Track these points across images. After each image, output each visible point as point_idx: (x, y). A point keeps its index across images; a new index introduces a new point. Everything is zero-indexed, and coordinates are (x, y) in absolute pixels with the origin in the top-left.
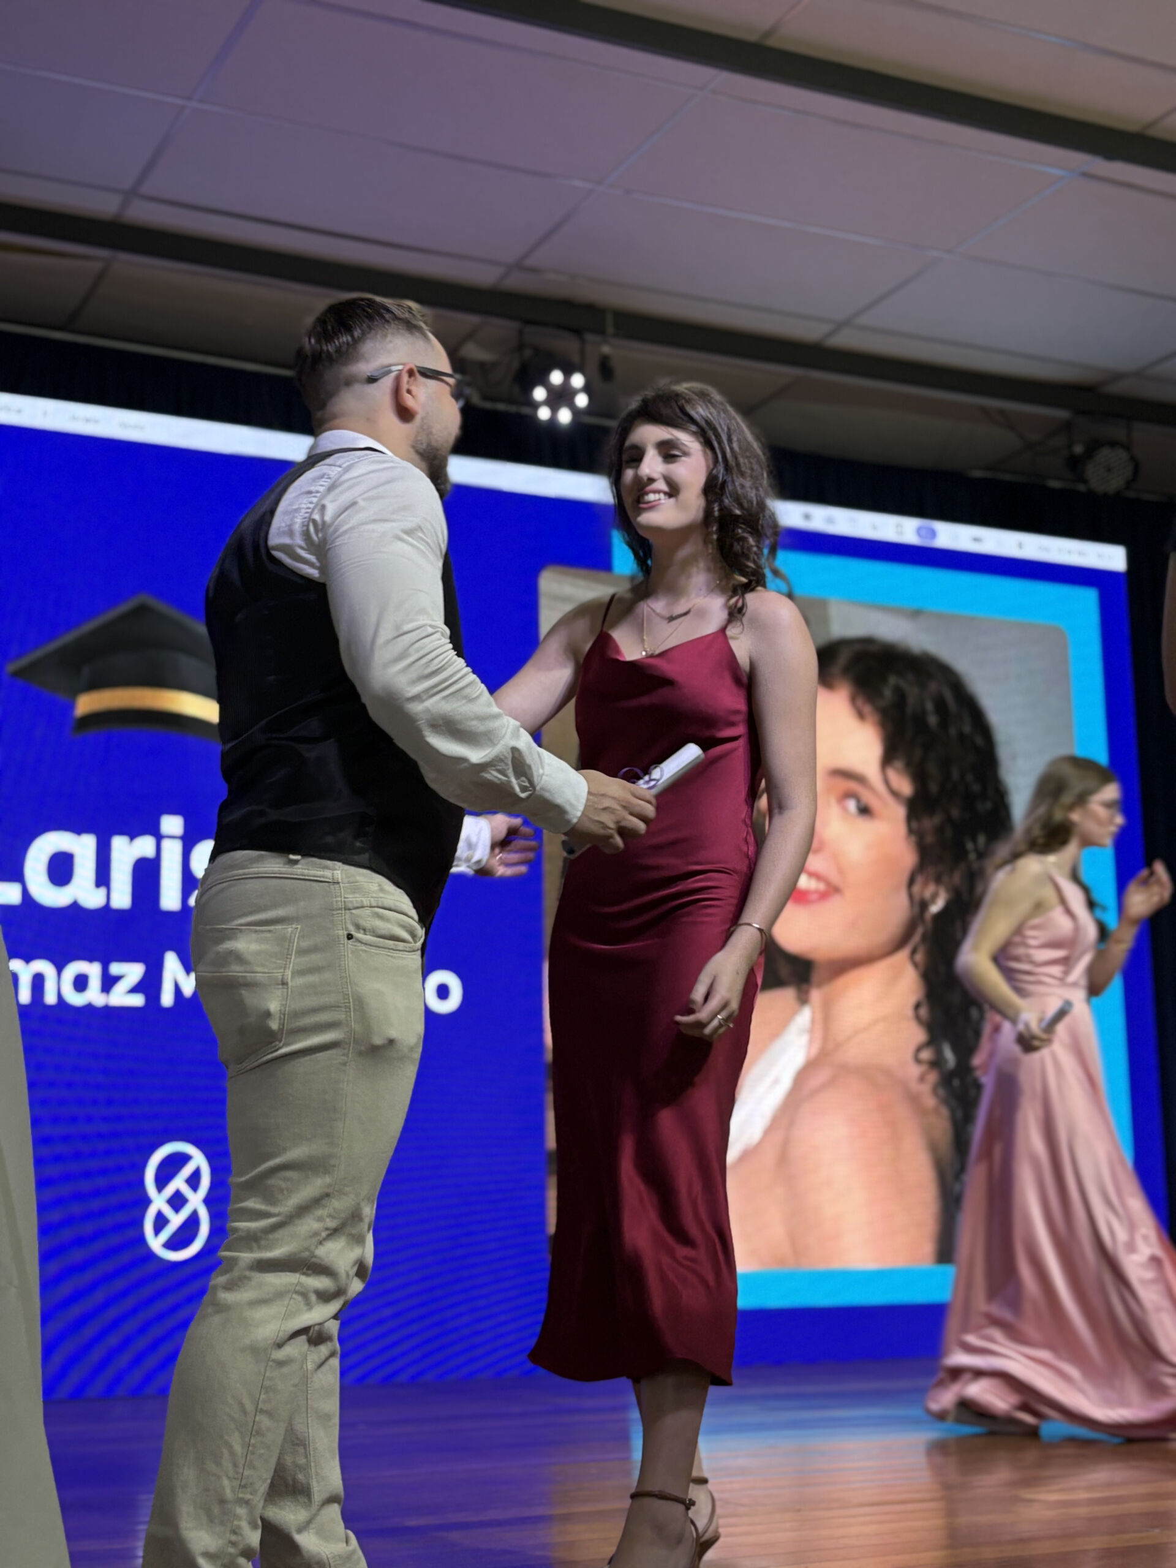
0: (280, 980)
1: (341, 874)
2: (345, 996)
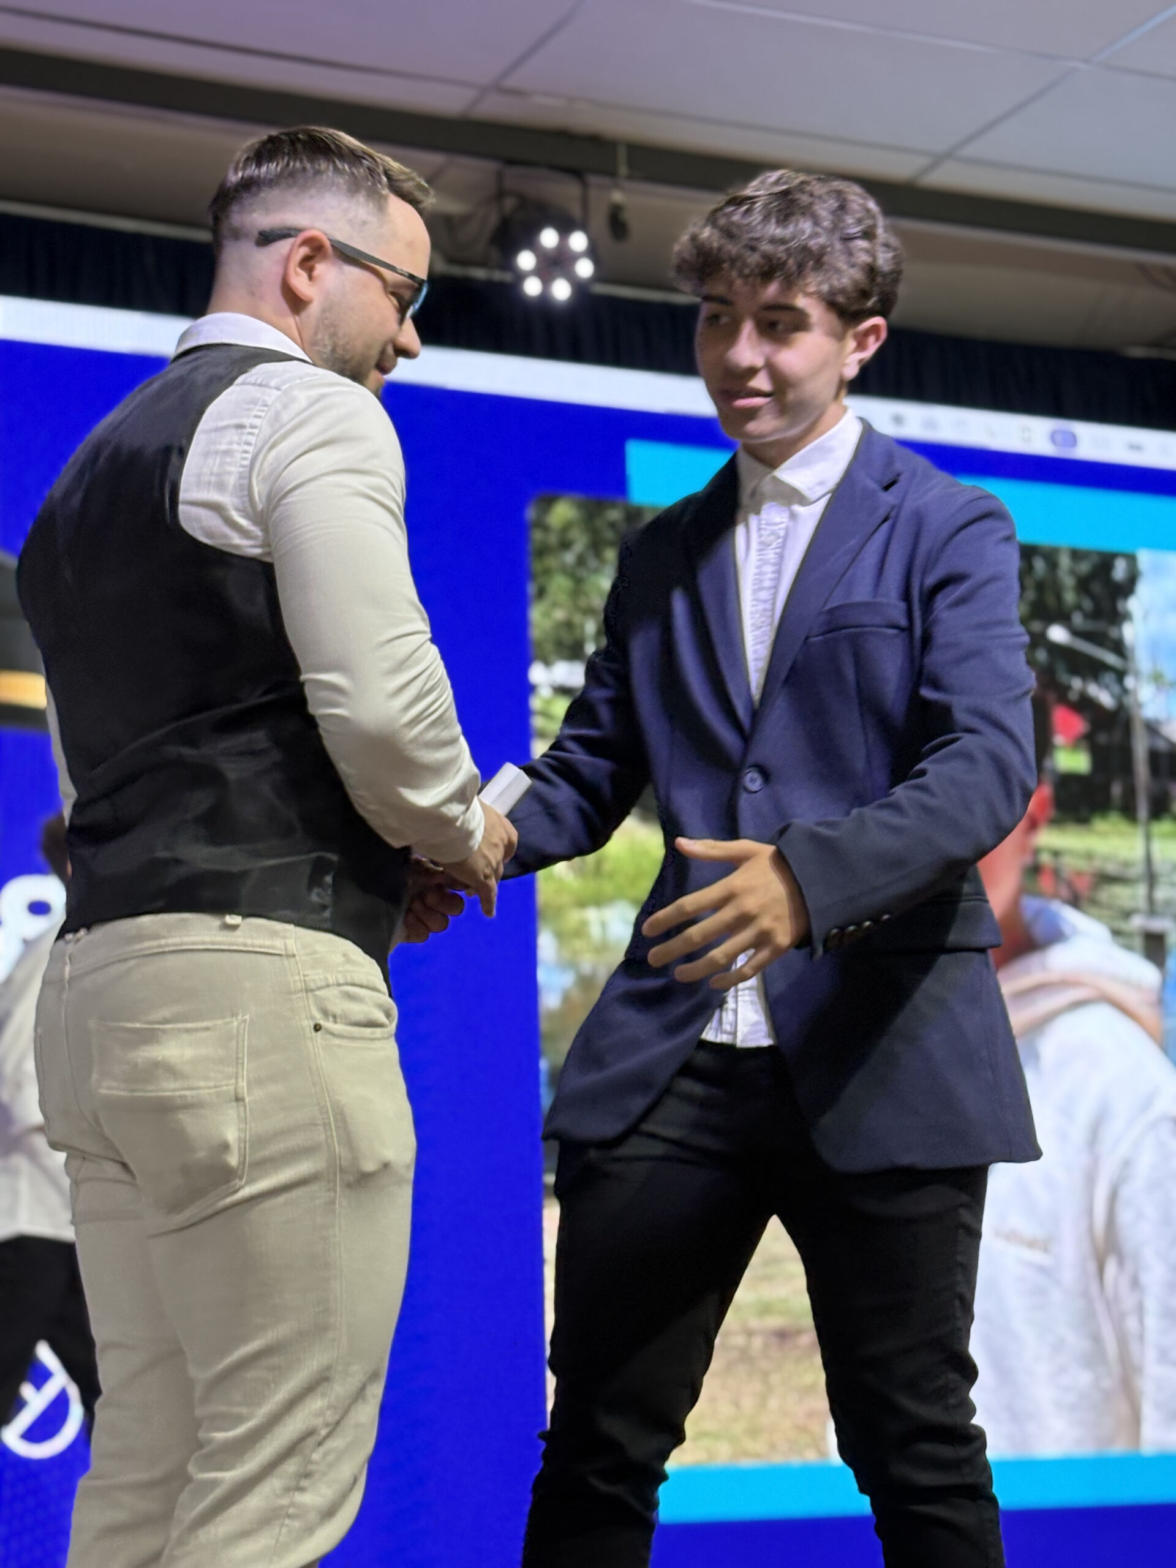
0: (234, 1095)
1: (295, 943)
2: (323, 1110)
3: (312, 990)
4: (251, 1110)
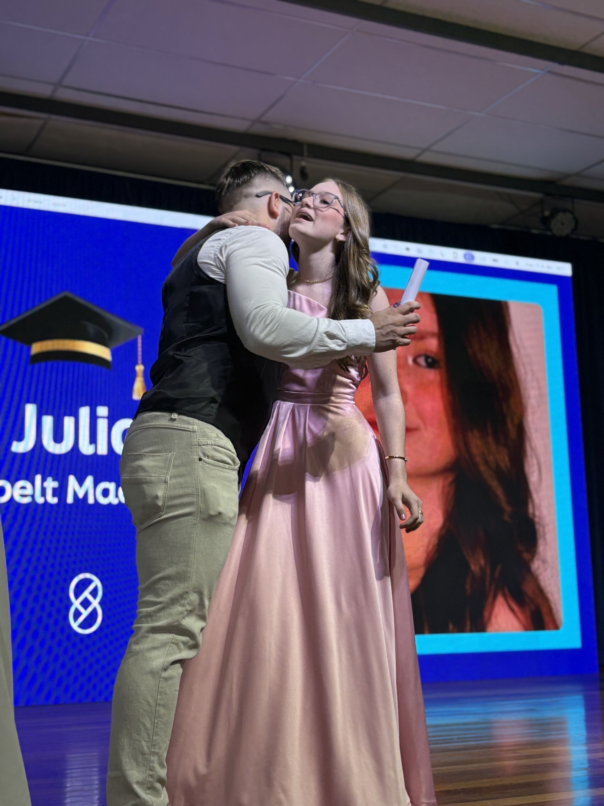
0: (164, 480)
1: (197, 428)
2: (197, 489)
3: (200, 445)
4: (169, 487)
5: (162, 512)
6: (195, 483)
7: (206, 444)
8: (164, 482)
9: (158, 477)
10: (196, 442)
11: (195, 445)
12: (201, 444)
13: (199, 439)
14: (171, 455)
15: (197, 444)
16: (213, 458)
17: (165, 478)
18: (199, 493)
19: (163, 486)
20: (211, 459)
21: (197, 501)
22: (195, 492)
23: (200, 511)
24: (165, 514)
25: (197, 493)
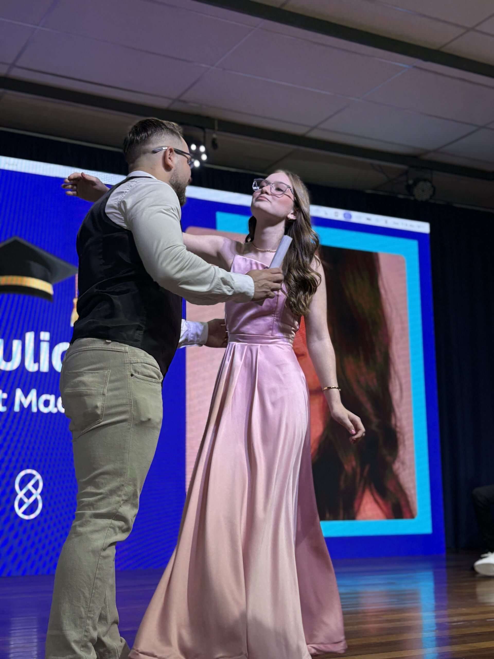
4: (107, 398)
5: (101, 420)
6: (129, 395)
7: (136, 362)
8: (102, 394)
9: (97, 390)
10: (128, 361)
11: (127, 363)
12: (132, 362)
13: (130, 358)
14: (107, 373)
15: (129, 362)
16: (142, 373)
17: (103, 391)
18: (132, 403)
19: (101, 398)
20: (141, 375)
21: (130, 410)
22: (129, 402)
23: (133, 418)
24: (103, 421)
25: (131, 403)
